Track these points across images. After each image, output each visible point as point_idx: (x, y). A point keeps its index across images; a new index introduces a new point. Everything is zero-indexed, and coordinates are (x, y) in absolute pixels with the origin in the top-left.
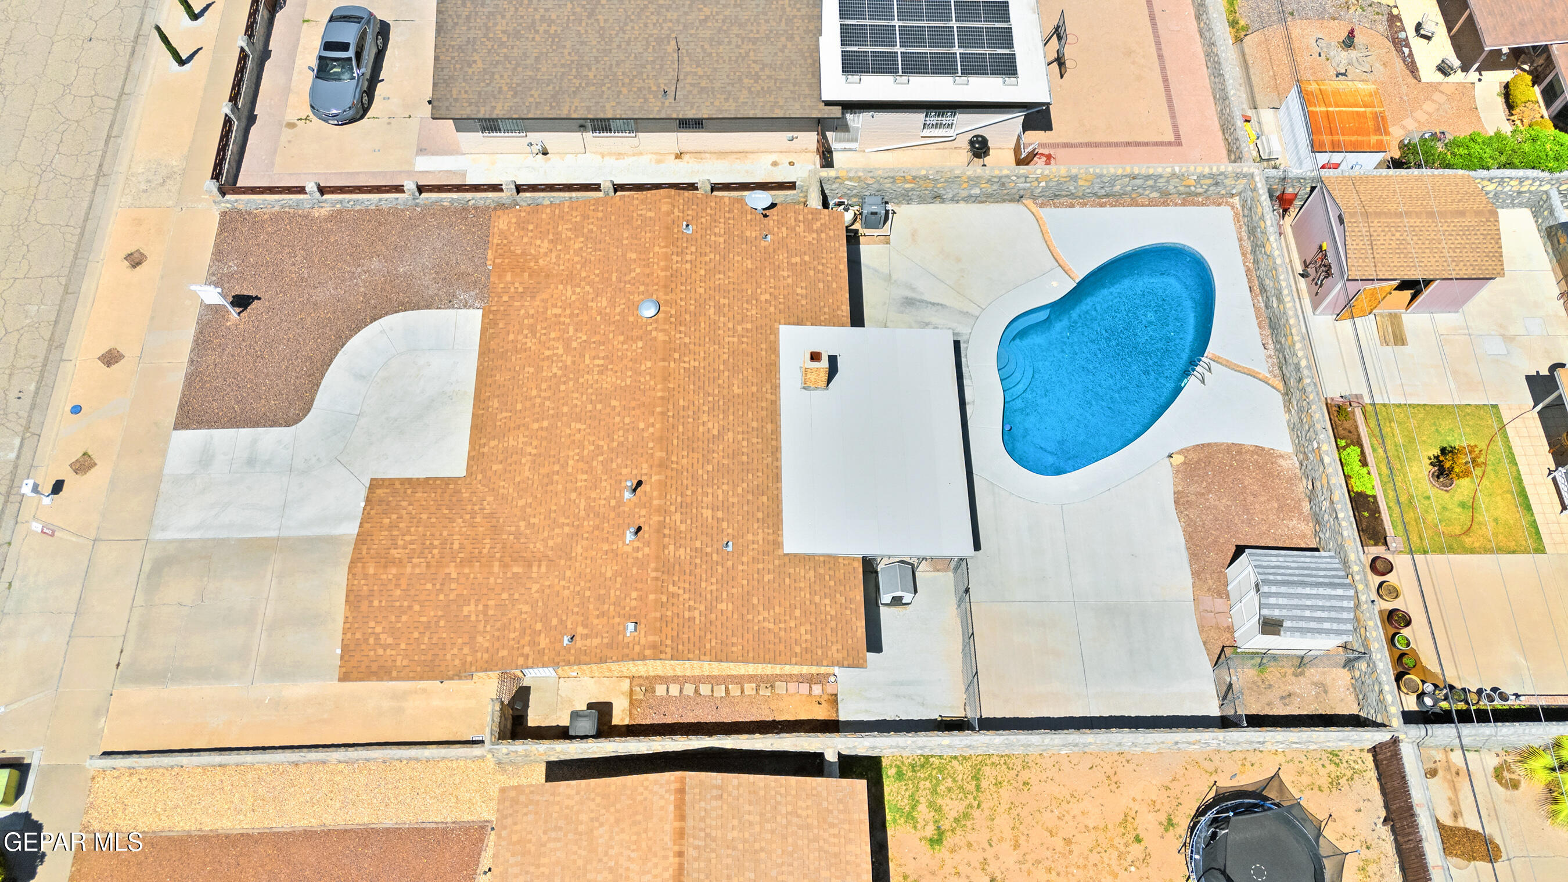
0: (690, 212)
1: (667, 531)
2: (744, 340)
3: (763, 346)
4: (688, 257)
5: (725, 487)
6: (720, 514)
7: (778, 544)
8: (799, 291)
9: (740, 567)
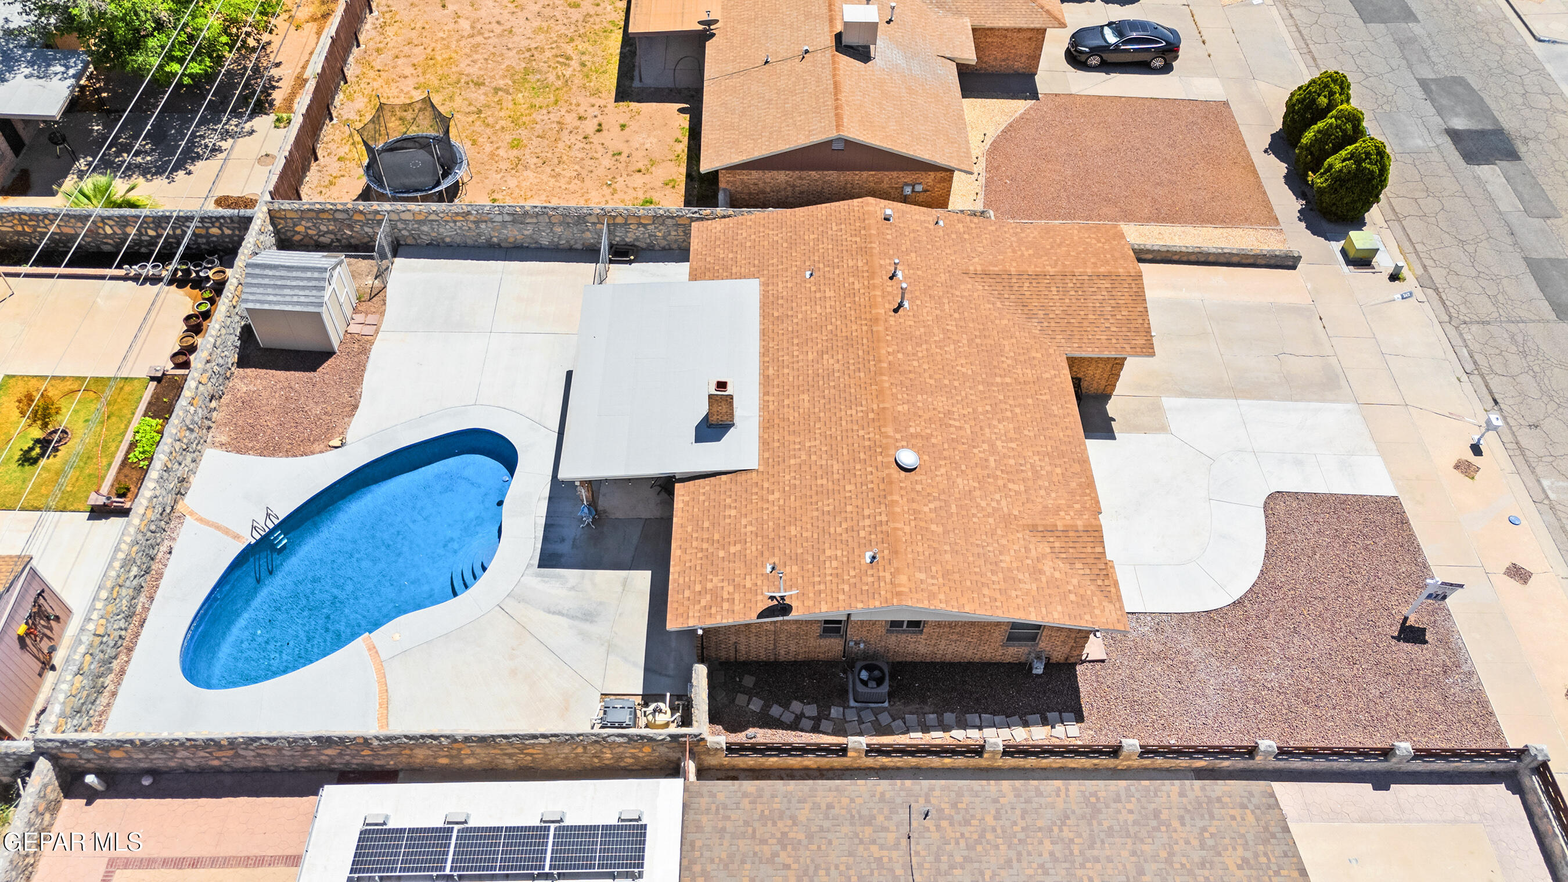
0: (871, 579)
1: (866, 274)
2: (797, 447)
3: (776, 444)
4: (867, 522)
5: (815, 315)
6: (818, 295)
7: (765, 284)
8: (733, 512)
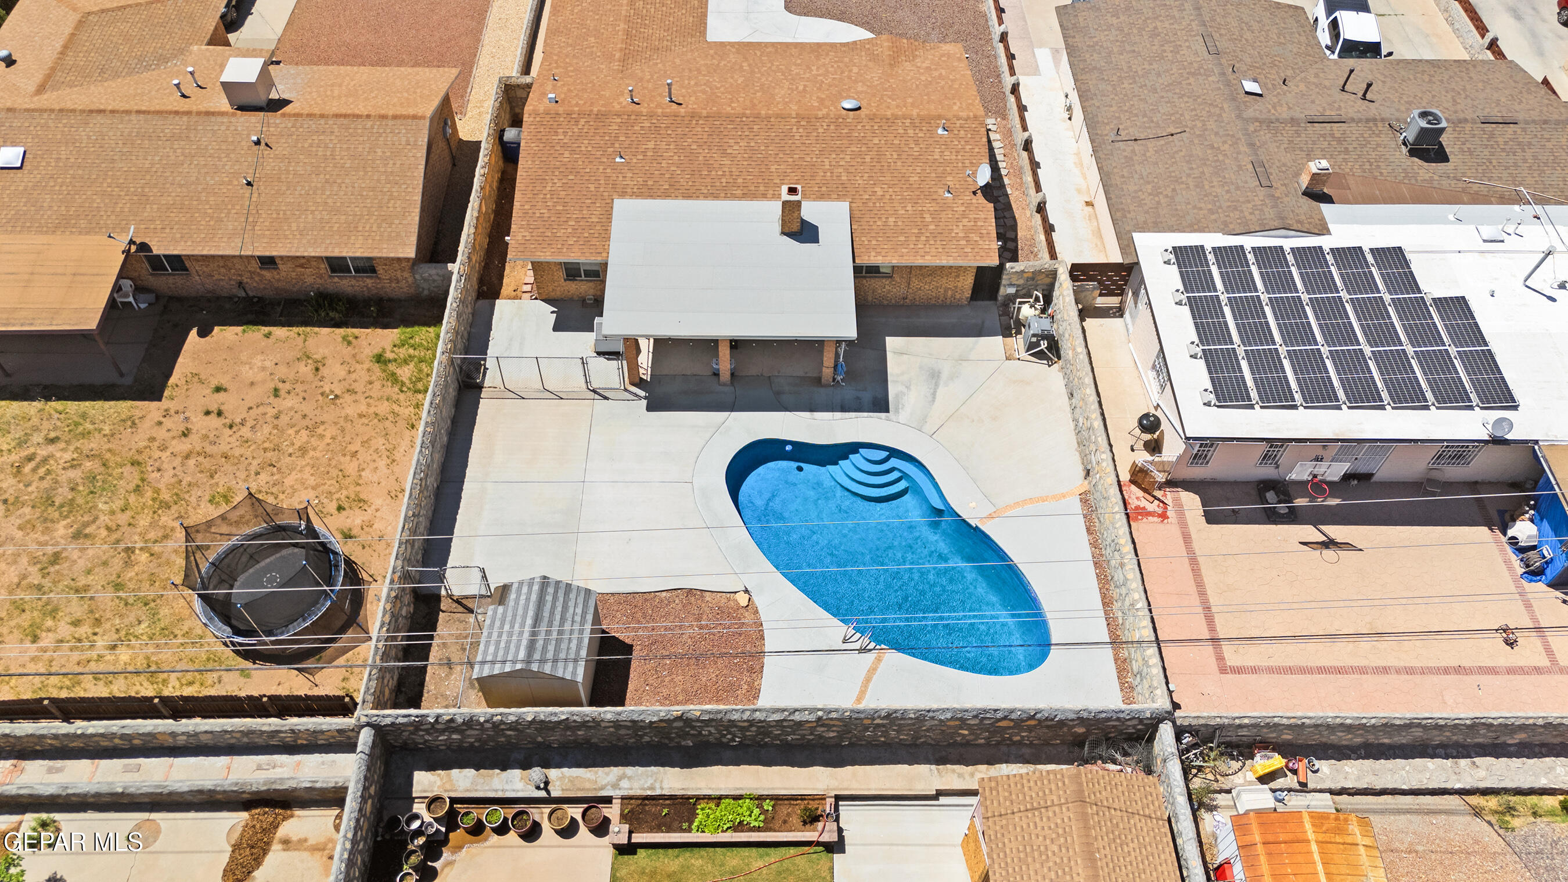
0: (962, 132)
1: (633, 117)
2: (829, 174)
3: (824, 189)
4: (911, 132)
6: (650, 154)
7: (623, 195)
8: (892, 220)
9: (601, 168)
